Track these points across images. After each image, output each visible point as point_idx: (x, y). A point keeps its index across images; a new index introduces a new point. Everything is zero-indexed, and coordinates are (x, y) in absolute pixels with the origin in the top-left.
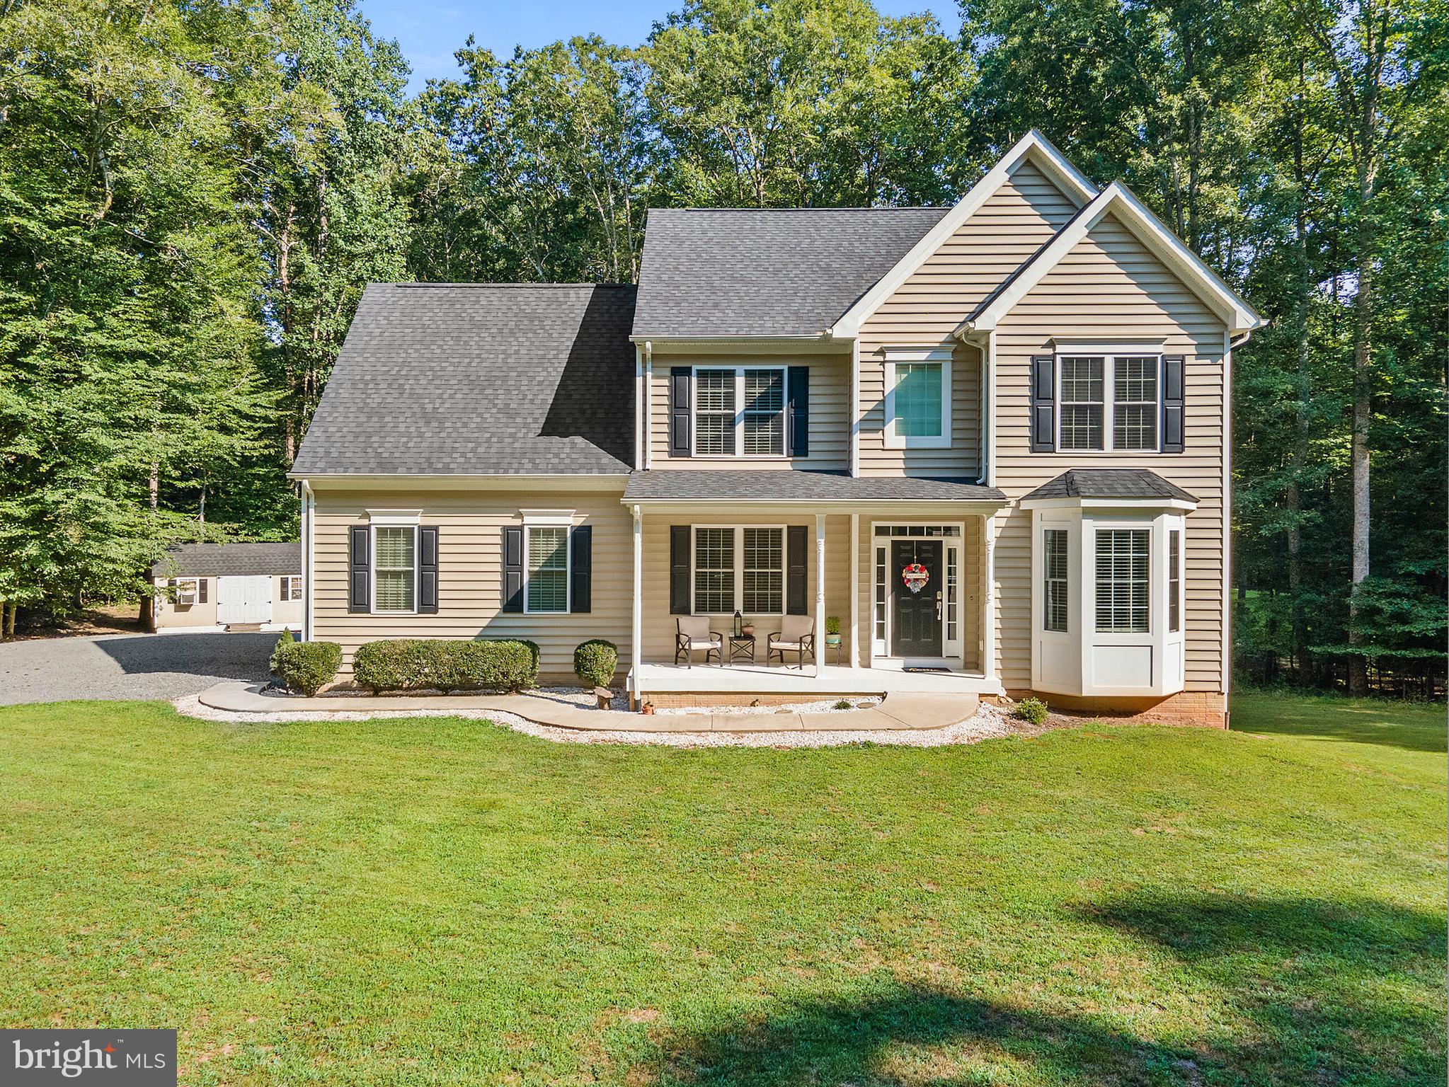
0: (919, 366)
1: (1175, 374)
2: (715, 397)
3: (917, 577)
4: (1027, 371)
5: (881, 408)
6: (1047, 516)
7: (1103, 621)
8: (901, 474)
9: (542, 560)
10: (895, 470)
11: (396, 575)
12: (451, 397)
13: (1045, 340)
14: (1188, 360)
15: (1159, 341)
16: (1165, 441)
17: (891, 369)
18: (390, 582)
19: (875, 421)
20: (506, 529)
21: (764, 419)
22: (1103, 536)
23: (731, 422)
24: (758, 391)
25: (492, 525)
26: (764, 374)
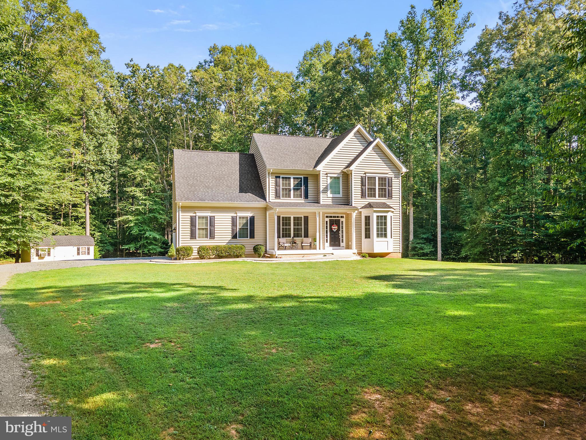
0: (335, 178)
1: (390, 181)
2: (286, 184)
3: (335, 228)
4: (360, 179)
5: (326, 188)
6: (365, 212)
7: (378, 236)
8: (331, 203)
9: (242, 225)
10: (330, 202)
11: (203, 229)
12: (212, 182)
13: (364, 173)
14: (393, 178)
15: (387, 174)
16: (388, 196)
17: (329, 178)
18: (201, 231)
19: (325, 191)
20: (232, 217)
21: (298, 189)
22: (378, 217)
23: (290, 191)
24: (296, 182)
25: (228, 216)
26: (297, 178)
